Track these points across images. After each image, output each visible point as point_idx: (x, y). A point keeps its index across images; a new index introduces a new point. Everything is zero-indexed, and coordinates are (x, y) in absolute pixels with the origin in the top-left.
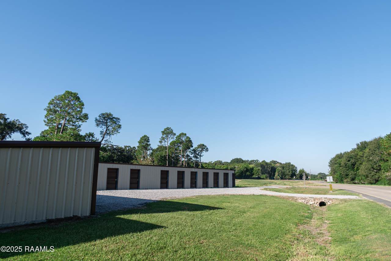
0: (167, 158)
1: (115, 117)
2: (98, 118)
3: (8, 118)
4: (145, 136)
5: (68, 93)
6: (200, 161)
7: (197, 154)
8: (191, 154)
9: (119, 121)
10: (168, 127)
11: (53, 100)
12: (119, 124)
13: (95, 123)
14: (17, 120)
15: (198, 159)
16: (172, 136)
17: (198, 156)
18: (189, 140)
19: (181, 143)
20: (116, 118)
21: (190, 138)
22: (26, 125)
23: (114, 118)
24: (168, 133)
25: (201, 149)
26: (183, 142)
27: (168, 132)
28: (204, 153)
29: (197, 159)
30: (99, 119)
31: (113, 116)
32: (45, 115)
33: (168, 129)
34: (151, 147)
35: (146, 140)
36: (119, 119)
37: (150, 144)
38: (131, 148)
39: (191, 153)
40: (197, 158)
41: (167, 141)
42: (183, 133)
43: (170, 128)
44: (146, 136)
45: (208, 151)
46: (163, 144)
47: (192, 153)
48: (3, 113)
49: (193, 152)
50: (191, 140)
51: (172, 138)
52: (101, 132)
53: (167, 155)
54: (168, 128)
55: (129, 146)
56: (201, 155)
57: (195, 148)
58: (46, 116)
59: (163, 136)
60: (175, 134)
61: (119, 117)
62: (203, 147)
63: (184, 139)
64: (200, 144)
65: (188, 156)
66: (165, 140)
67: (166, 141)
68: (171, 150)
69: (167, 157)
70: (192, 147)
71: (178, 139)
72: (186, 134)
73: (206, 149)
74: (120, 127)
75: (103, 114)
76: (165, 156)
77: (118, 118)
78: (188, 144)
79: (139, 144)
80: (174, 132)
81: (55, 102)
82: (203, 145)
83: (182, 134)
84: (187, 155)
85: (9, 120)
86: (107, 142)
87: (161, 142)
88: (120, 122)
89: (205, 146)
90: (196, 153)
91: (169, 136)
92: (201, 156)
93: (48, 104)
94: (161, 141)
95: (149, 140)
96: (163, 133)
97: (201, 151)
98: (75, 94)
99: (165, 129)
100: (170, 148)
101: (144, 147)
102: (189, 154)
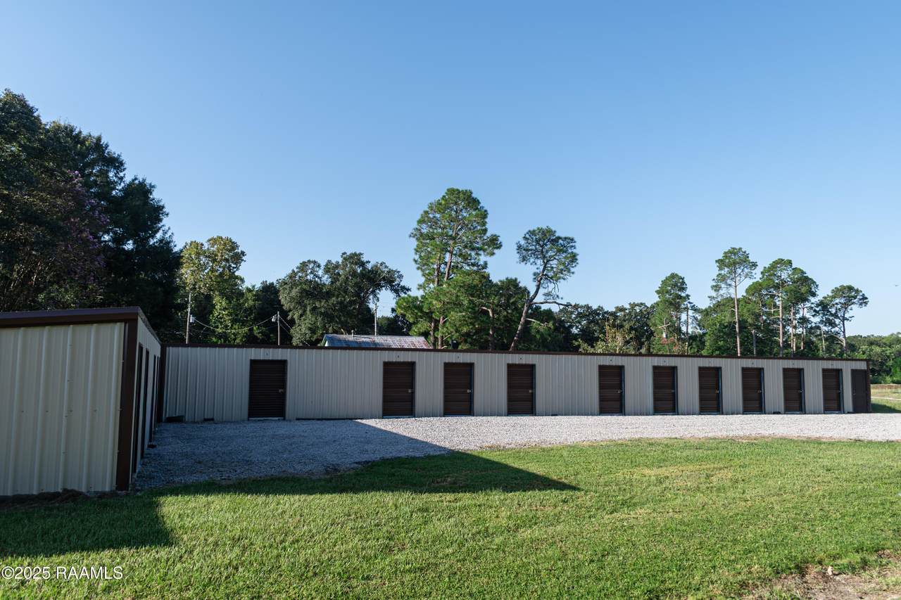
0: (737, 330)
1: (563, 235)
2: (523, 242)
3: (367, 262)
4: (673, 276)
5: (451, 191)
6: (844, 332)
7: (832, 315)
8: (813, 316)
9: (573, 244)
10: (733, 247)
11: (426, 212)
12: (574, 251)
13: (518, 255)
14: (381, 264)
15: (837, 329)
16: (746, 270)
17: (837, 321)
18: (803, 276)
19: (777, 287)
20: (566, 238)
21: (803, 272)
22: (399, 272)
23: (559, 238)
24: (735, 263)
25: (843, 301)
26: (784, 282)
27: (734, 261)
28: (855, 310)
29: (834, 327)
30: (525, 246)
31: (557, 235)
32: (415, 247)
33: (734, 252)
34: (690, 303)
35: (675, 285)
36: (572, 240)
37: (688, 296)
38: (648, 308)
39: (814, 313)
40: (832, 324)
41: (733, 284)
42: (783, 260)
43: (740, 249)
44: (677, 275)
45: (866, 303)
46: (721, 292)
47: (815, 311)
48: (358, 253)
49: (817, 309)
50: (807, 278)
51: (747, 275)
52: (535, 274)
53: (735, 323)
54: (734, 249)
55: (642, 304)
56: (844, 317)
57: (825, 298)
58: (416, 251)
59: (723, 272)
60: (754, 265)
61: (570, 236)
62: (850, 295)
63: (784, 275)
64: (838, 286)
65: (804, 320)
66: (729, 281)
67: (730, 285)
68: (750, 306)
69: (737, 326)
70: (814, 295)
71: (769, 275)
72: (790, 262)
73: (860, 299)
74: (574, 258)
75: (532, 233)
76: (730, 323)
77: (569, 238)
78: (802, 287)
79: (659, 297)
80: (751, 259)
81: (431, 216)
82: (850, 288)
83: (780, 262)
84: (800, 319)
85: (369, 266)
86: (549, 297)
87: (716, 288)
88: (577, 247)
89: (857, 291)
90: (828, 311)
91: (739, 271)
92: (844, 319)
93: (416, 223)
94: (716, 286)
95: (685, 286)
96: (721, 263)
97: (846, 306)
98: (465, 193)
99: (725, 253)
100: (746, 301)
101: (671, 304)
102: (808, 315)
